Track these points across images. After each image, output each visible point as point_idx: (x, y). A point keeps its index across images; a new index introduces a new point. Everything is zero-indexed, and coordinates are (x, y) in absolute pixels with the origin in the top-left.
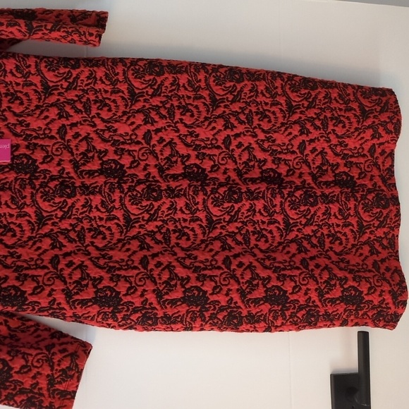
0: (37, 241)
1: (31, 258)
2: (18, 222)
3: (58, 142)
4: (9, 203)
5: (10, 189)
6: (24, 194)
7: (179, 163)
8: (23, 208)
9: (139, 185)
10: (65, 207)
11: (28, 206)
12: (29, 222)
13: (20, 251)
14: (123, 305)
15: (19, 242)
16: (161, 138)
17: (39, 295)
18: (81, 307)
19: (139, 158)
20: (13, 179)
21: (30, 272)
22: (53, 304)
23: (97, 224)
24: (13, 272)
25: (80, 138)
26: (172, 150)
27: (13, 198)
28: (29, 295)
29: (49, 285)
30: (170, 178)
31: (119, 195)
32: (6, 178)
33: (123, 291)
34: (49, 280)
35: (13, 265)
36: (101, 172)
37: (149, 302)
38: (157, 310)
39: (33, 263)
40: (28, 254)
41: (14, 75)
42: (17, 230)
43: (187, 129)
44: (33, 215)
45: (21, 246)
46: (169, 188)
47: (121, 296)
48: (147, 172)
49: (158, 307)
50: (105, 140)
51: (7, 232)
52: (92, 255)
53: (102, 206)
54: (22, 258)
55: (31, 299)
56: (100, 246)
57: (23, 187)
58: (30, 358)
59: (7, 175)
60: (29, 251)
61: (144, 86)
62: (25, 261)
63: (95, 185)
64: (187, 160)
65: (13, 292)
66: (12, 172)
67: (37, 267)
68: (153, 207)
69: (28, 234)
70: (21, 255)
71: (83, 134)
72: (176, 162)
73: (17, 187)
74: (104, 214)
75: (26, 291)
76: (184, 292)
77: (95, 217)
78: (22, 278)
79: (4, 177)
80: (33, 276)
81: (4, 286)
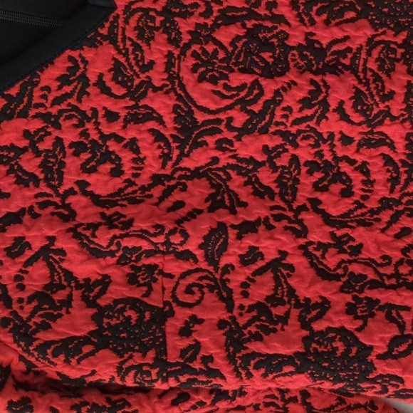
1: (384, 257)
2: (359, 159)
4: (348, 108)
5: (353, 69)
6: (389, 87)
8: (381, 123)
11: (393, 118)
12: (388, 160)
13: (359, 234)
15: (359, 212)
17: (403, 360)
20: (362, 41)
21: (384, 296)
24: (342, 290)
27: (358, 97)
28: (380, 357)
32: (347, 38)
35: (340, 271)
39: (389, 270)
40: (379, 245)
42: (357, 178)
45: (362, 223)
51: (330, 182)
54: (364, 255)
55: (382, 368)
59: (349, 30)
60: (382, 237)
62: (370, 263)
65: (340, 346)
66: (363, 22)
69: (381, 191)
70: (361, 245)
73: (372, 65)
75: (371, 348)
78: (363, 310)
79: (340, 35)
80: (390, 306)
81: (319, 326)
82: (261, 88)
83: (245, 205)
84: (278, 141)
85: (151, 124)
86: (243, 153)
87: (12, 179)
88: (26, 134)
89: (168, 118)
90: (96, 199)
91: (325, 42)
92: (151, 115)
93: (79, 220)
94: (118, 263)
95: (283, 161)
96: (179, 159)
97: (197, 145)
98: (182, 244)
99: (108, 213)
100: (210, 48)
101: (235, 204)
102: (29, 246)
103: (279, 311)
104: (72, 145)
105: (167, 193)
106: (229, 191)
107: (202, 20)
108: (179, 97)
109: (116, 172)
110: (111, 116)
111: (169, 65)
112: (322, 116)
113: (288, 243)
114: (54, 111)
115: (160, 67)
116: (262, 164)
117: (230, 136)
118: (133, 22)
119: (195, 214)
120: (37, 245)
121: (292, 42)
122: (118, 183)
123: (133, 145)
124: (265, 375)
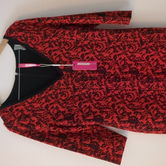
0: (106, 98)
1: (104, 105)
2: (100, 91)
3: (113, 62)
4: (97, 84)
5: (97, 79)
6: (102, 81)
7: (160, 68)
8: (101, 86)
9: (144, 77)
10: (116, 86)
11: (103, 85)
12: (104, 91)
13: (100, 102)
14: (139, 123)
16: (153, 58)
17: (108, 118)
18: (123, 124)
19: (144, 66)
20: (97, 75)
21: (105, 110)
22: (113, 122)
23: (128, 92)
24: (99, 110)
25: (122, 60)
26: (157, 63)
27: (98, 83)
28: (105, 118)
29: (112, 115)
30: (157, 74)
31: (137, 81)
32: (95, 75)
33: (139, 118)
34: (111, 113)
35: (98, 107)
36: (130, 72)
37: (149, 122)
38: (152, 125)
39: (105, 107)
40: (103, 103)
41: (98, 37)
42: (99, 94)
43: (163, 55)
44: (105, 89)
45: (101, 100)
46: (156, 78)
47: (138, 119)
48: (147, 72)
49: (153, 124)
50: (131, 60)
51: (96, 95)
52: (127, 104)
53: (130, 85)
54: (102, 105)
55: (105, 120)
56: (130, 100)
57: (101, 78)
58: (106, 142)
59: (95, 74)
61: (146, 38)
62: (102, 106)
63: (127, 77)
64: (163, 67)
65: (99, 117)
66: (97, 73)
67: (107, 108)
68: (150, 85)
69: (103, 96)
70: (101, 104)
71: (123, 58)
72: (159, 68)
73: (99, 78)
74: (131, 88)
75: (103, 117)
76: (163, 119)
77: (127, 89)
78: (102, 112)
79: (94, 75)
80: (106, 111)
81: (96, 115)
82: (84, 83)
83: (84, 99)
84: (88, 90)
85: (70, 89)
86: (83, 92)
87: (51, 98)
88: (53, 92)
89: (72, 88)
90: (63, 100)
91: (92, 76)
92: (70, 88)
93: (61, 103)
94: (67, 109)
95: (89, 93)
96: (74, 94)
97: (76, 91)
98: (75, 105)
99: (65, 102)
100: (77, 78)
101: (83, 99)
102: (54, 107)
103: (90, 113)
104: (59, 93)
105: (73, 99)
106: (81, 98)
107: (75, 75)
108: (73, 85)
109: (65, 96)
110: (64, 89)
111: (71, 81)
112: (93, 86)
113: (90, 104)
114: (56, 89)
115: (70, 81)
116: (86, 93)
117: (81, 90)
118: (66, 76)
119: (77, 101)
120: (55, 107)
121: (88, 76)
122: (66, 98)
123: (67, 92)
124: (88, 122)
